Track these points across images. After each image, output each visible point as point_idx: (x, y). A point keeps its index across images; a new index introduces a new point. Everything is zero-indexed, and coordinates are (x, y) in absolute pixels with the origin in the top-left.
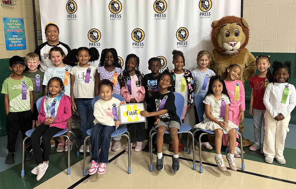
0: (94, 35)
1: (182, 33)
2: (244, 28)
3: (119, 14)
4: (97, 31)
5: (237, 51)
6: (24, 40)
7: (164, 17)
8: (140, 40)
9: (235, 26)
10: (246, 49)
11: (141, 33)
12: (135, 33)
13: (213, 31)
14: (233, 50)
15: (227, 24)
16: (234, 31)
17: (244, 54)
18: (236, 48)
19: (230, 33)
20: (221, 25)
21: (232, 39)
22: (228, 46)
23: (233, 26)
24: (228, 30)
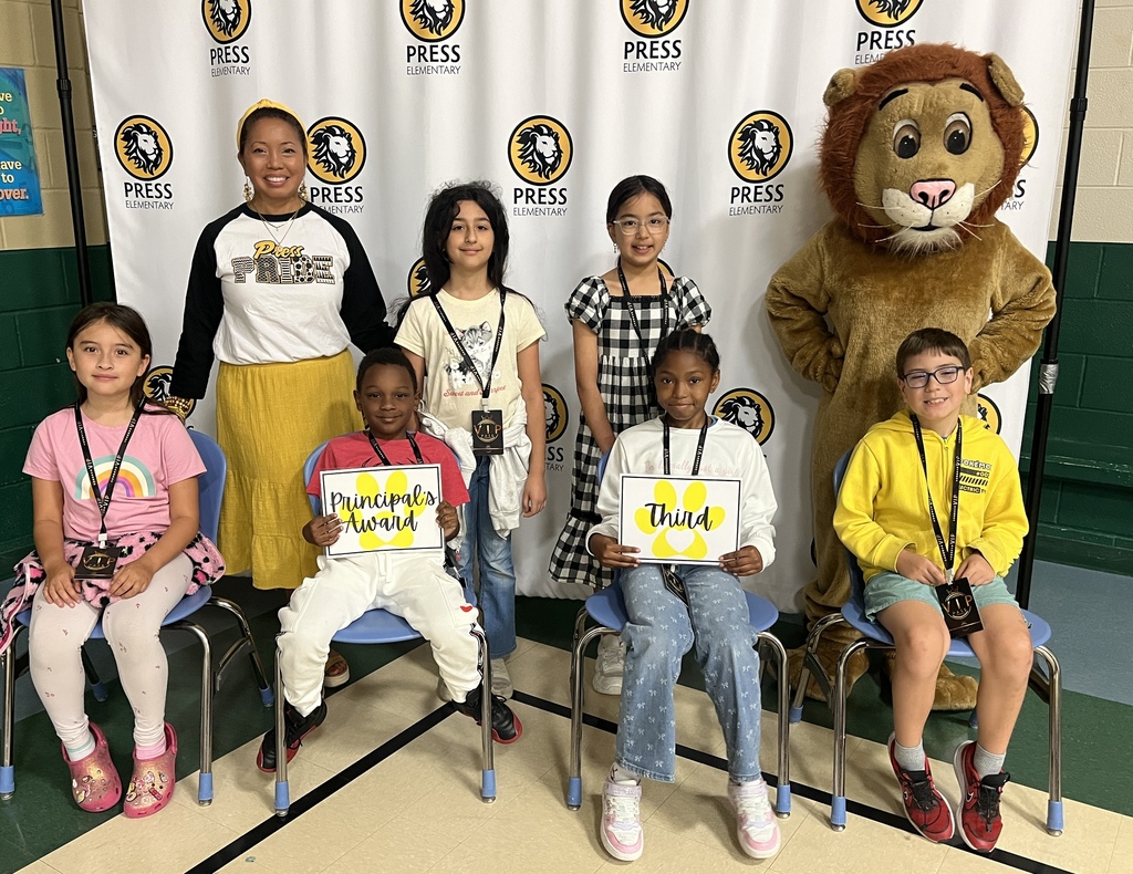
0: (333, 147)
1: (759, 143)
2: (999, 112)
3: (450, 42)
4: (348, 129)
5: (954, 232)
7: (670, 59)
8: (552, 177)
9: (952, 97)
10: (1000, 226)
11: (556, 139)
12: (528, 138)
13: (830, 124)
14: (930, 228)
15: (910, 87)
16: (944, 125)
17: (986, 251)
18: (946, 215)
19: (920, 135)
20: (877, 95)
21: (930, 167)
22: (904, 208)
23: (942, 96)
24: (915, 121)
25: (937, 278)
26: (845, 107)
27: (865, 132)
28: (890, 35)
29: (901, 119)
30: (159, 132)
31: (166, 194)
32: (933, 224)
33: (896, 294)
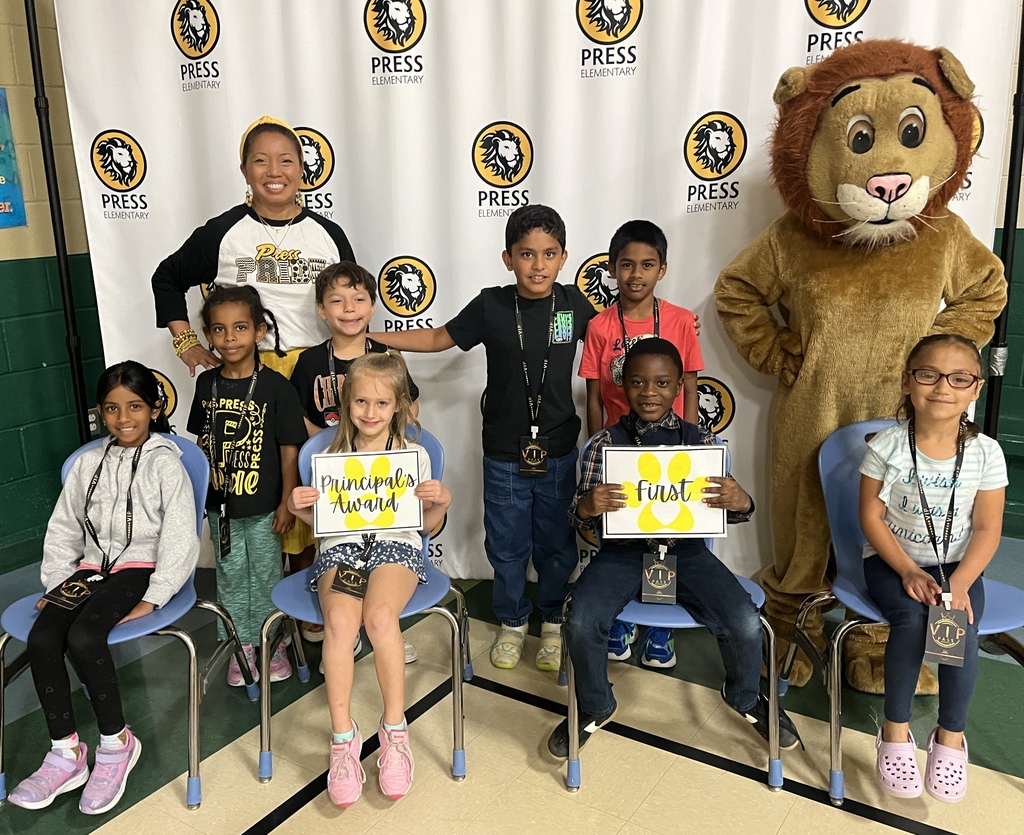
1: (713, 143)
2: (950, 105)
3: (413, 52)
4: (316, 138)
5: (909, 224)
6: (14, 186)
7: (625, 65)
8: (514, 180)
9: (905, 91)
10: (953, 217)
11: (518, 143)
12: (490, 144)
13: (781, 122)
14: (886, 221)
15: (862, 83)
16: (898, 118)
17: (938, 241)
18: (903, 208)
19: (874, 130)
20: (829, 92)
21: (885, 161)
22: (859, 201)
23: (896, 90)
24: (868, 116)
25: (892, 271)
26: (797, 104)
27: (817, 128)
28: (839, 37)
29: (854, 115)
30: (134, 146)
31: (141, 204)
32: (890, 217)
33: (852, 289)
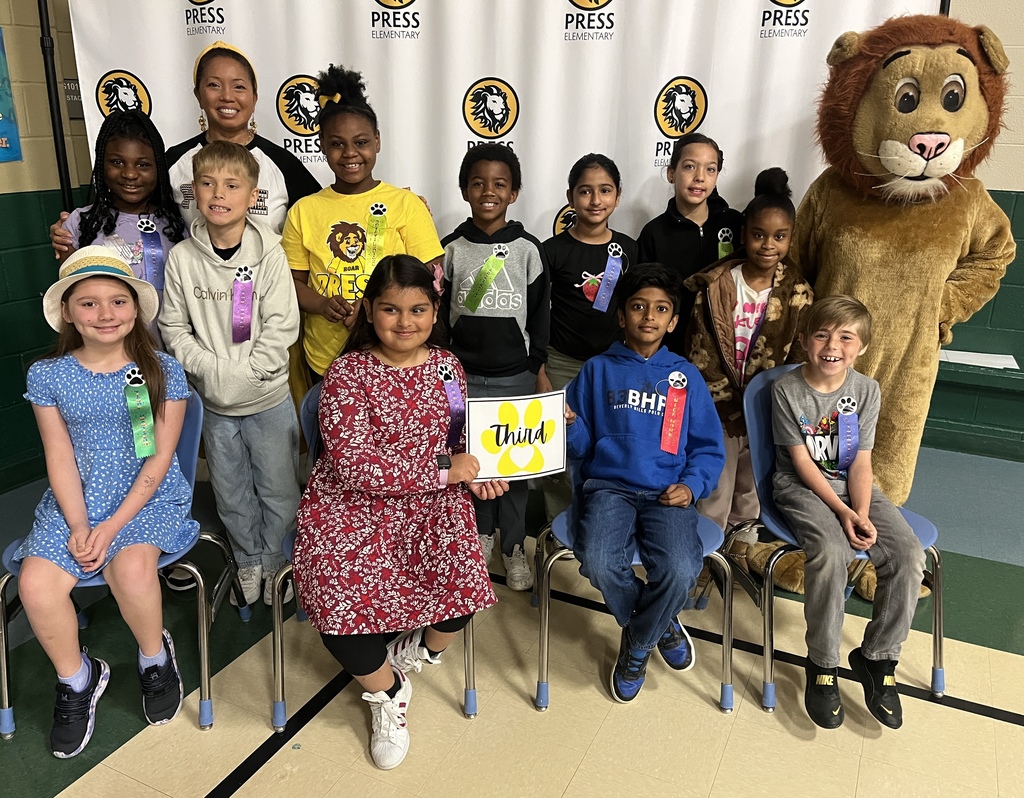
0: (303, 102)
1: (678, 104)
2: (986, 77)
3: (411, 9)
5: (942, 183)
6: (11, 122)
7: (604, 30)
9: (951, 60)
11: (505, 98)
12: (480, 97)
13: (833, 81)
14: (922, 177)
15: (913, 49)
16: (942, 84)
17: (963, 204)
18: (939, 166)
19: (919, 93)
20: (881, 56)
21: (928, 121)
22: (903, 159)
23: (942, 58)
24: (916, 79)
26: (850, 65)
27: (867, 89)
28: (790, 14)
29: (903, 77)
30: (138, 86)
32: (926, 174)
